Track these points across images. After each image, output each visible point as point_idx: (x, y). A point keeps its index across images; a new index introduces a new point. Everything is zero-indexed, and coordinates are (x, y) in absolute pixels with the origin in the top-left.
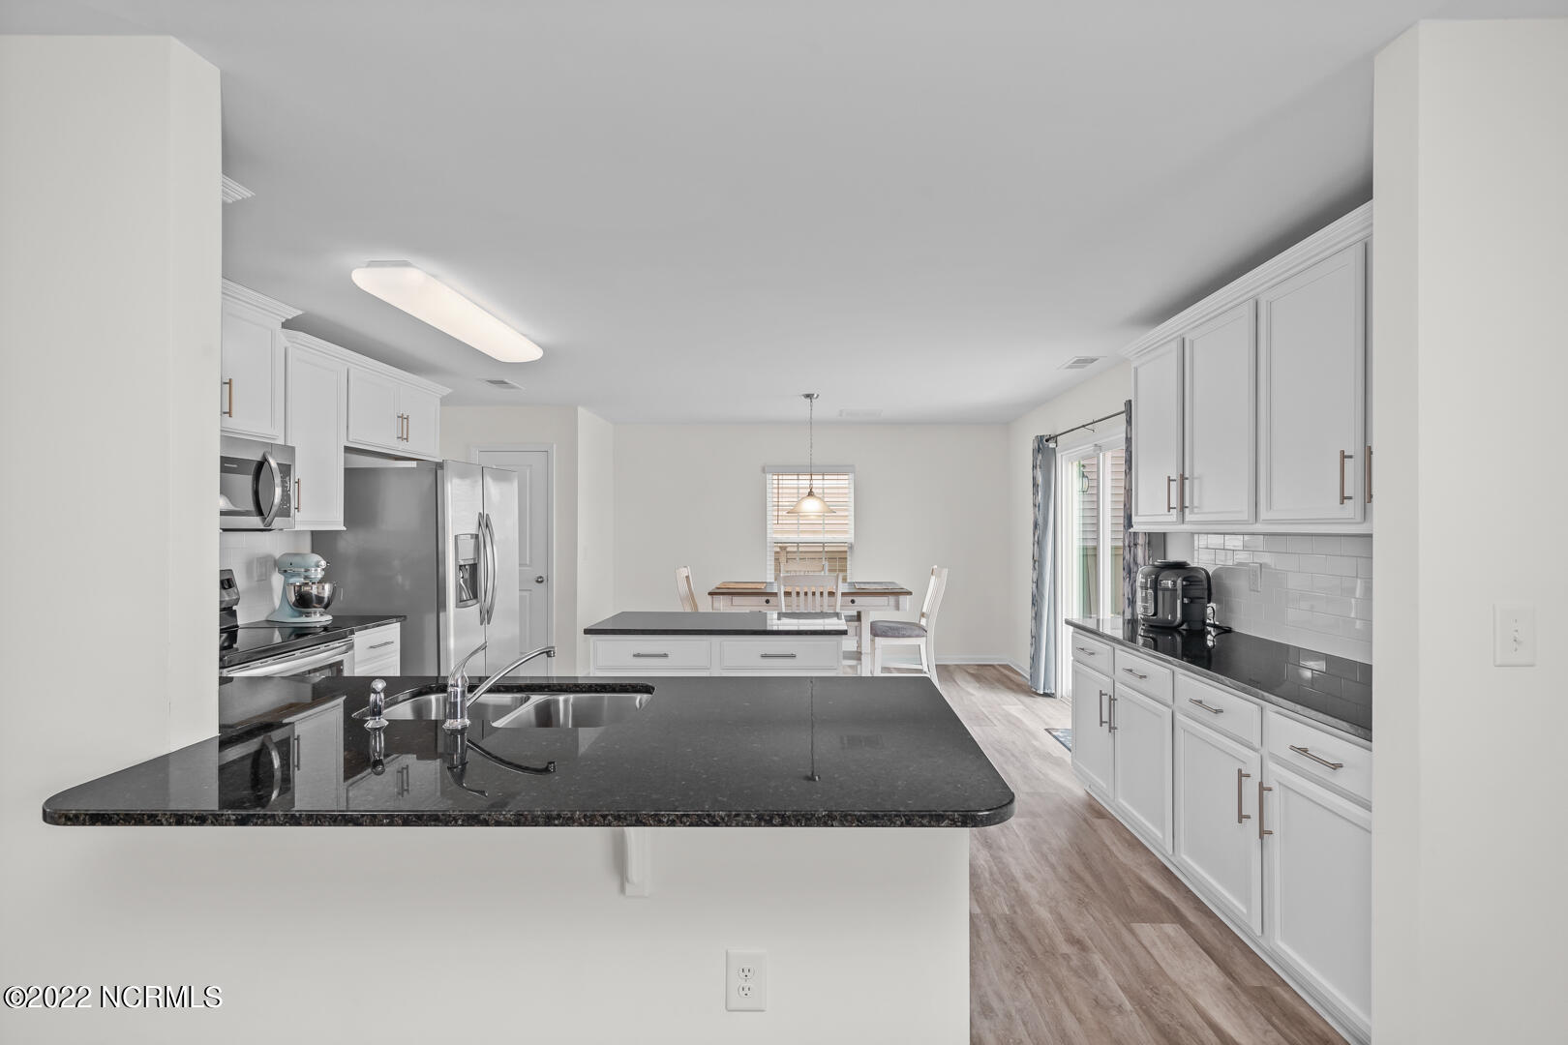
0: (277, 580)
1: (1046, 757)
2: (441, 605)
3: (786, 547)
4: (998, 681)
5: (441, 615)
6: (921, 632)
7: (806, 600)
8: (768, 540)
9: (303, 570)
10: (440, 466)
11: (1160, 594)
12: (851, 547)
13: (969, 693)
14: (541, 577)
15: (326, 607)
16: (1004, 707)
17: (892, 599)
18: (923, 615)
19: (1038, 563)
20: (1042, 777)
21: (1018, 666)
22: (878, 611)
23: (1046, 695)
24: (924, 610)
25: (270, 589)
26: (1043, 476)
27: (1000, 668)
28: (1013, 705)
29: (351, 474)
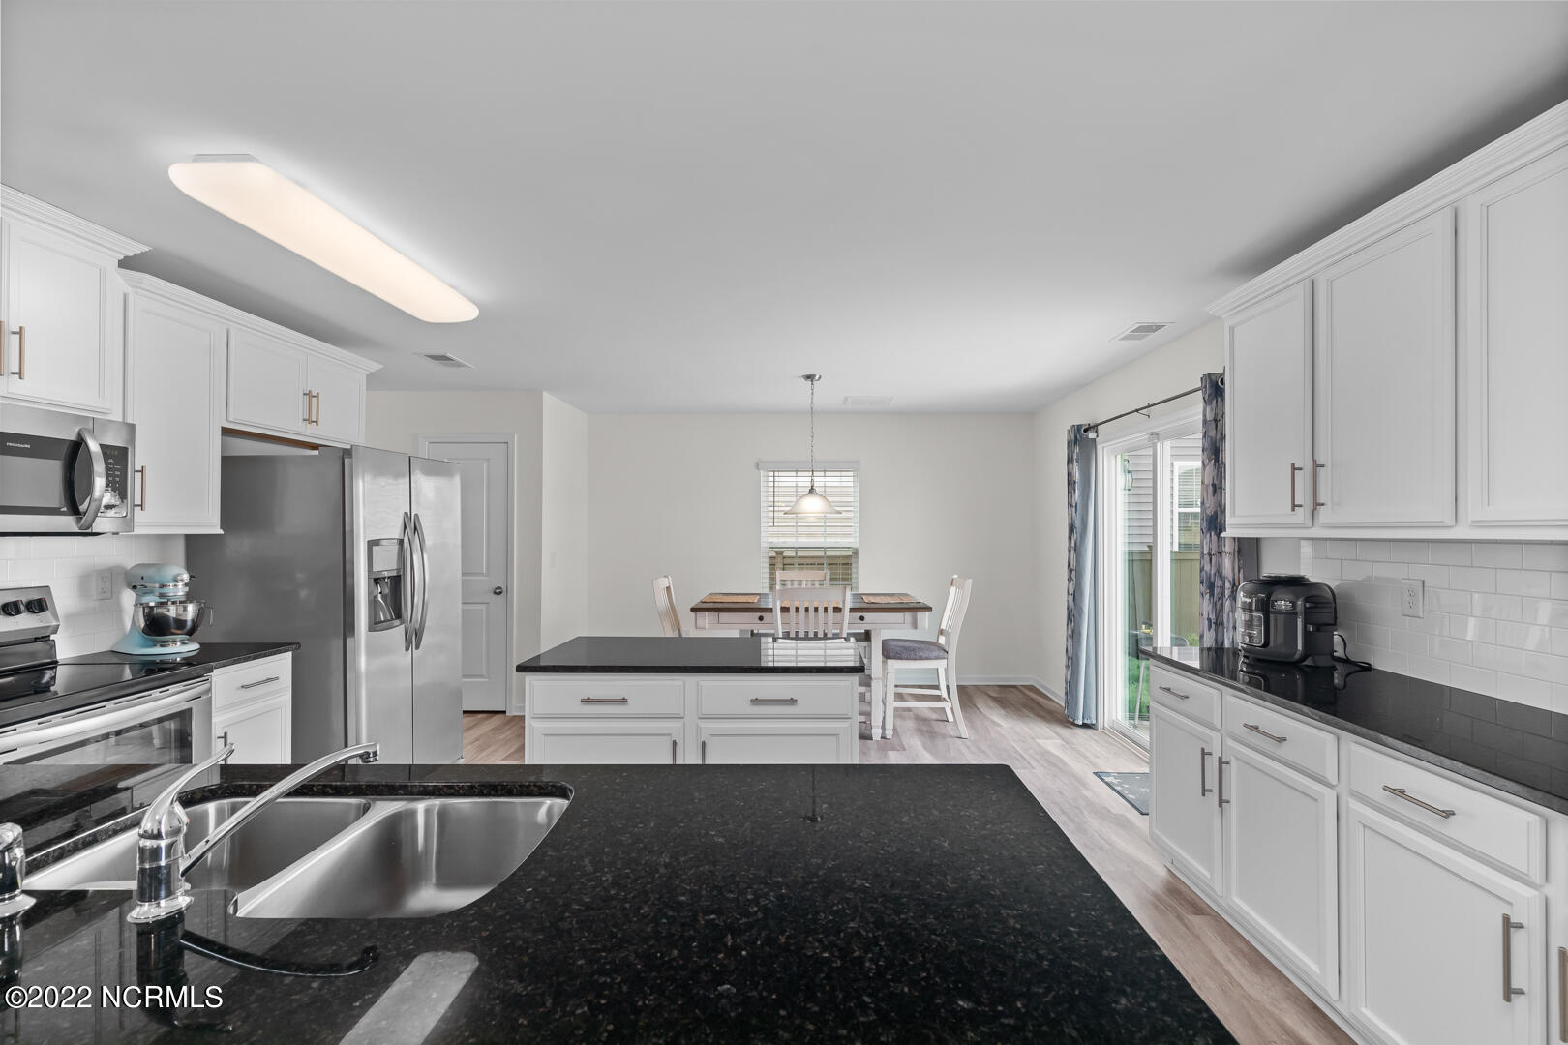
0: (128, 598)
1: (1104, 814)
2: (349, 628)
3: (783, 552)
4: (1025, 706)
5: (348, 640)
6: (942, 653)
7: (807, 617)
8: (763, 545)
9: (157, 586)
10: (347, 453)
11: (1272, 617)
12: (856, 552)
13: (994, 722)
14: (500, 588)
15: (190, 633)
16: (1040, 742)
17: (908, 616)
18: (941, 632)
19: (1075, 572)
20: (1107, 846)
21: (1049, 690)
22: (891, 628)
23: (1085, 726)
24: (943, 627)
25: (119, 609)
26: (1080, 470)
27: (1023, 689)
28: (1047, 737)
29: (230, 464)
